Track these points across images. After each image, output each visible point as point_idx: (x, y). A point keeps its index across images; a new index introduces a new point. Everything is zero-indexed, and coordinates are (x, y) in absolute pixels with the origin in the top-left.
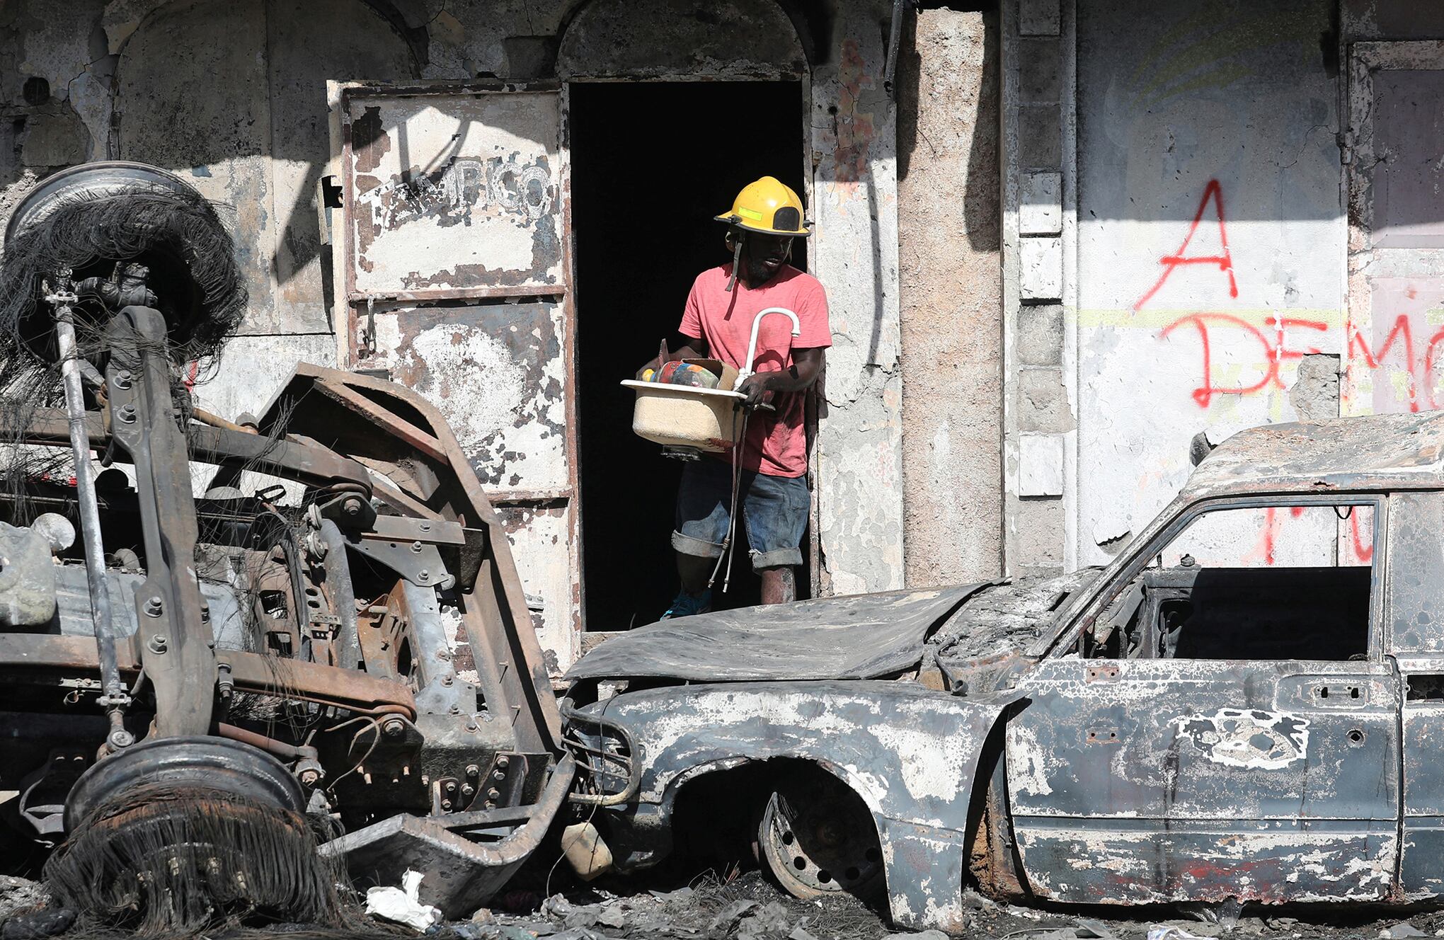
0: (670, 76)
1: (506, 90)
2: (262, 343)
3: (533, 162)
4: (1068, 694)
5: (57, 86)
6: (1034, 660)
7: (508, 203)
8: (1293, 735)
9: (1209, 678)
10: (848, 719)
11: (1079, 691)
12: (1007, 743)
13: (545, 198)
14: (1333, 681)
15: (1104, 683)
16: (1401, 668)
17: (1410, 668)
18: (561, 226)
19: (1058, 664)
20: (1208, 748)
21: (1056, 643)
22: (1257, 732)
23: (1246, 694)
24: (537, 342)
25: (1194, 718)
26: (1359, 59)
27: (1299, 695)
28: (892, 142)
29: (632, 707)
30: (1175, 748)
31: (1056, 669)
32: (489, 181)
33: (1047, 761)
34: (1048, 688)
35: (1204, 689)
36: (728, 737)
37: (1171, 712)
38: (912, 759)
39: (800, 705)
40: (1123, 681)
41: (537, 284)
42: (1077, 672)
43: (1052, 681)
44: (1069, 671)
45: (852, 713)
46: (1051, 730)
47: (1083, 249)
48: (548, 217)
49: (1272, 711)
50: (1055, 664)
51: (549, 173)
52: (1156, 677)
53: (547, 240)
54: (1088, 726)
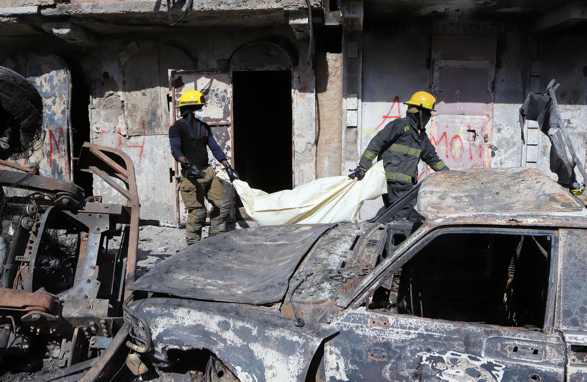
0: (258, 69)
1: (215, 72)
2: (159, 137)
3: (223, 91)
4: (359, 332)
5: (110, 74)
6: (341, 309)
7: (216, 101)
8: (493, 372)
9: (443, 333)
10: (240, 337)
11: (365, 331)
12: (325, 354)
13: (226, 100)
14: (521, 344)
15: (380, 328)
16: (567, 339)
17: (573, 341)
18: (230, 107)
19: (354, 314)
20: (440, 372)
21: (354, 301)
22: (470, 366)
23: (465, 345)
24: (224, 136)
25: (432, 354)
26: (436, 65)
27: (499, 349)
28: (314, 86)
29: (148, 309)
30: (420, 369)
31: (353, 317)
32: (211, 96)
33: (346, 365)
34: (348, 327)
35: (439, 339)
36: (185, 333)
37: (419, 349)
38: (271, 367)
39: (219, 322)
40: (391, 329)
41: (224, 122)
42: (365, 320)
43: (350, 323)
44: (360, 319)
45: (243, 333)
46: (349, 350)
47: (363, 114)
48: (227, 105)
49: (481, 357)
50: (352, 314)
51: (227, 94)
52: (410, 328)
53: (227, 111)
54: (369, 351)
